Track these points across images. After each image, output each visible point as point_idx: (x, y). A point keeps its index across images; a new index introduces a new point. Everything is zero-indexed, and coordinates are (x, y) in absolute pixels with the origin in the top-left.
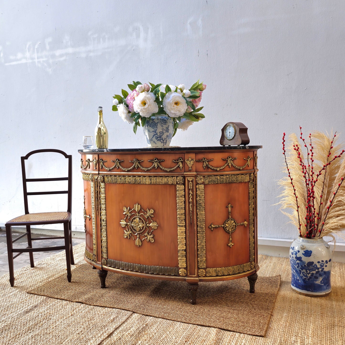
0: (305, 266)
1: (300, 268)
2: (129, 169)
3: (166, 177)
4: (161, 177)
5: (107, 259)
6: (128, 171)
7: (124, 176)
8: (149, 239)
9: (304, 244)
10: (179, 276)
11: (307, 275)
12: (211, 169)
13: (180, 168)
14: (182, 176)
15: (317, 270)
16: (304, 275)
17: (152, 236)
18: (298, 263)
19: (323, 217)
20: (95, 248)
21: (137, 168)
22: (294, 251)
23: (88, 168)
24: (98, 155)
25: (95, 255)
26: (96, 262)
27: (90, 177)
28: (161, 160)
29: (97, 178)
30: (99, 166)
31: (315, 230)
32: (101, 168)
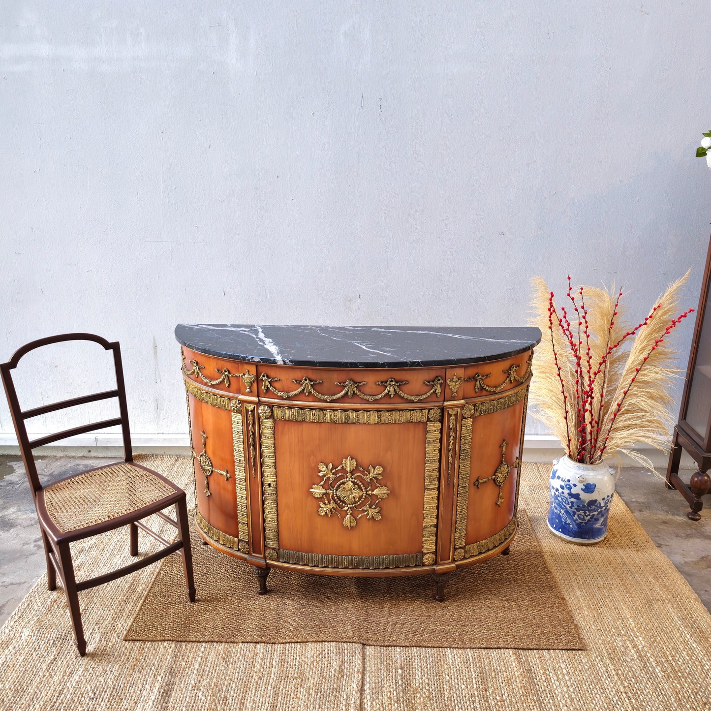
0: (584, 506)
1: (575, 509)
2: (335, 397)
3: (410, 410)
4: (399, 411)
5: (277, 550)
6: (333, 401)
7: (322, 409)
8: (372, 515)
9: (581, 473)
10: (424, 565)
11: (585, 517)
12: (487, 391)
13: (437, 394)
14: (439, 408)
15: (599, 510)
16: (579, 518)
17: (377, 510)
18: (572, 503)
20: (244, 531)
21: (352, 395)
22: (566, 483)
23: (221, 386)
24: (257, 366)
25: (245, 542)
26: (247, 554)
27: (232, 405)
28: (402, 382)
29: (254, 408)
30: (260, 386)
31: (592, 447)
32: (265, 391)
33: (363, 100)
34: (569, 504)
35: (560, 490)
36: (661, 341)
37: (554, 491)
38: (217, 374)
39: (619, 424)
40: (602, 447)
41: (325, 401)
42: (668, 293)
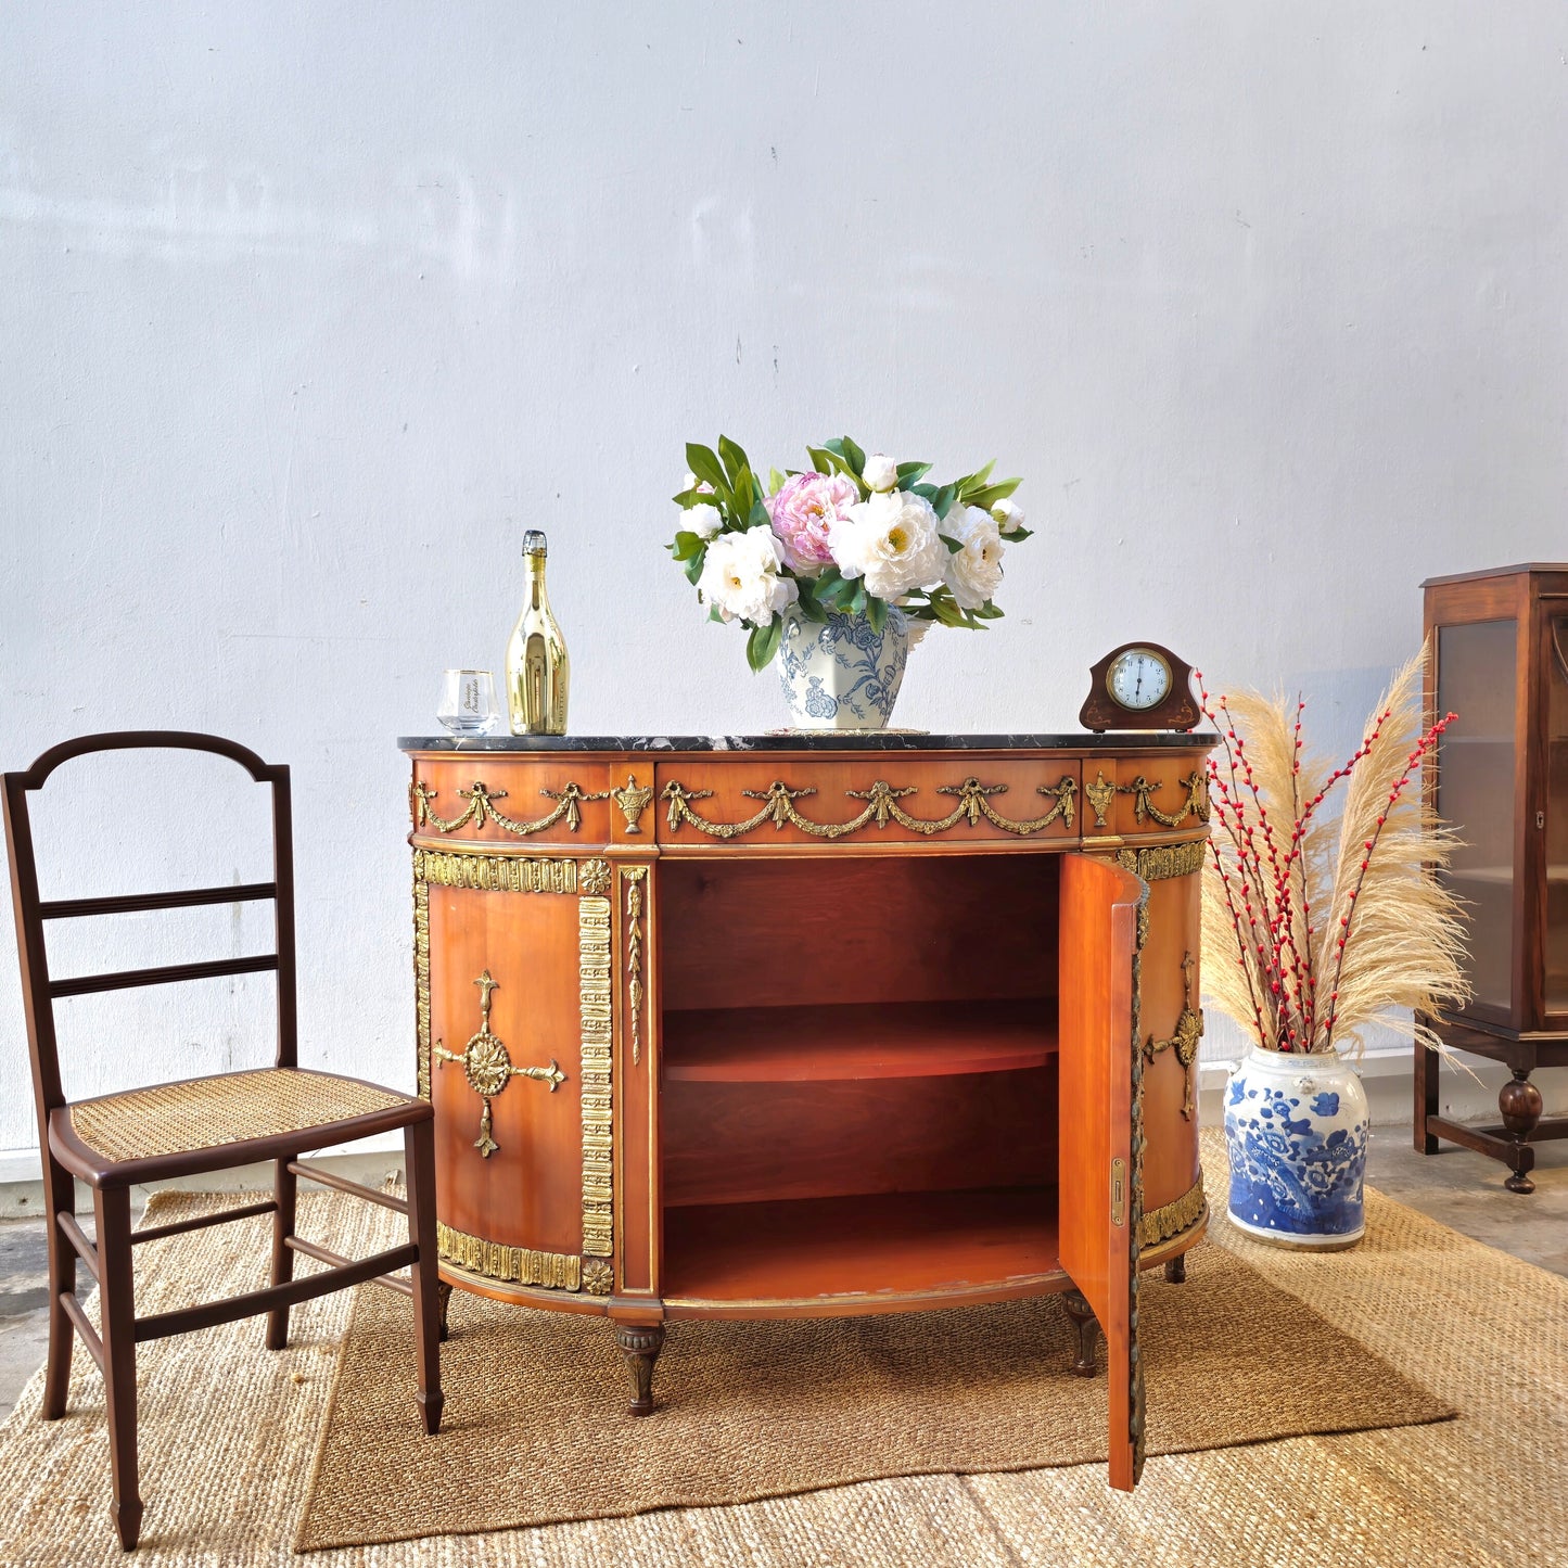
0: (1321, 1148)
1: (1303, 1160)
2: (846, 828)
6: (842, 838)
9: (1306, 1072)
11: (1326, 1178)
12: (1157, 819)
13: (1065, 818)
15: (1352, 1157)
16: (1314, 1181)
18: (1295, 1145)
19: (1325, 974)
20: (600, 1227)
21: (886, 821)
22: (1274, 1102)
23: (555, 831)
24: (656, 764)
25: (600, 1258)
26: (607, 1294)
27: (583, 874)
28: (994, 788)
29: (645, 873)
30: (661, 818)
31: (1307, 1021)
32: (673, 825)
33: (739, 346)
34: (1288, 1151)
35: (1263, 1122)
36: (1404, 783)
37: (1247, 1128)
38: (545, 802)
39: (1354, 961)
40: (1328, 1019)
41: (825, 839)
42: (1395, 689)
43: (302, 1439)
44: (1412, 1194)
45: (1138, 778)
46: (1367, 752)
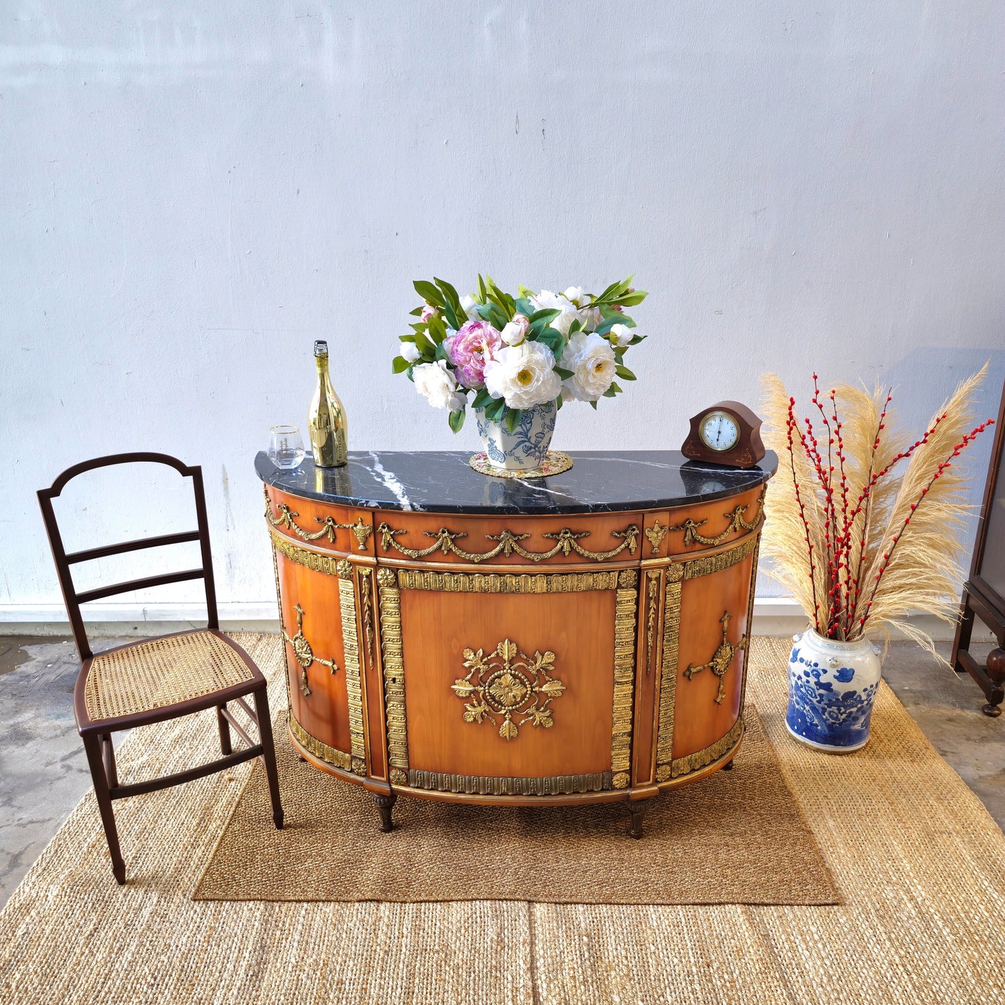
0: (838, 699)
1: (825, 704)
2: (486, 556)
3: (593, 573)
4: (578, 574)
5: (406, 771)
6: (482, 562)
7: (467, 574)
8: (540, 721)
9: (835, 653)
10: (613, 788)
11: (839, 715)
12: (702, 543)
13: (630, 549)
14: (634, 570)
15: (859, 706)
16: (831, 717)
17: (548, 713)
18: (821, 695)
19: (868, 588)
20: (359, 744)
21: (510, 553)
22: (812, 668)
23: (323, 541)
24: (373, 513)
25: (360, 759)
26: (363, 776)
27: (339, 568)
28: (581, 534)
29: (371, 572)
30: (378, 542)
31: (849, 617)
32: (385, 548)
33: (517, 121)
34: (817, 698)
35: (804, 678)
36: (947, 466)
37: (796, 679)
38: (316, 525)
39: (887, 583)
40: (863, 617)
41: (472, 562)
42: (957, 396)
43: (219, 822)
44: (924, 708)
45: (688, 519)
46: (925, 441)
